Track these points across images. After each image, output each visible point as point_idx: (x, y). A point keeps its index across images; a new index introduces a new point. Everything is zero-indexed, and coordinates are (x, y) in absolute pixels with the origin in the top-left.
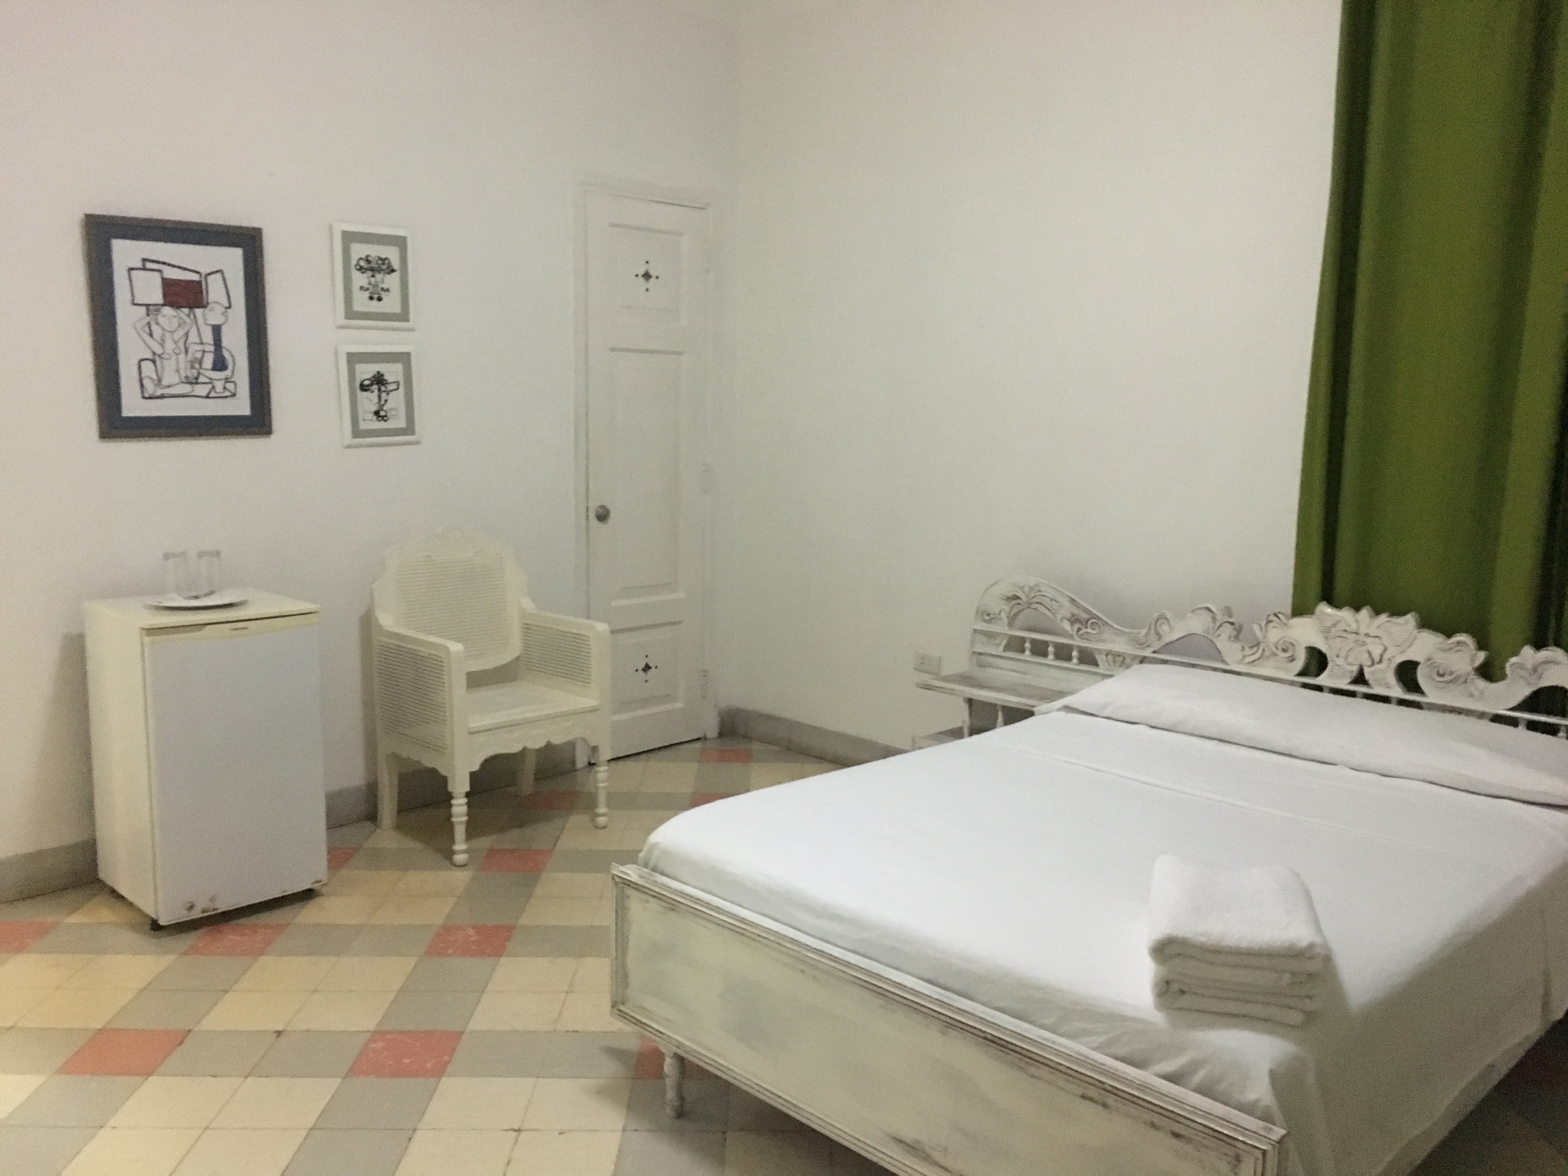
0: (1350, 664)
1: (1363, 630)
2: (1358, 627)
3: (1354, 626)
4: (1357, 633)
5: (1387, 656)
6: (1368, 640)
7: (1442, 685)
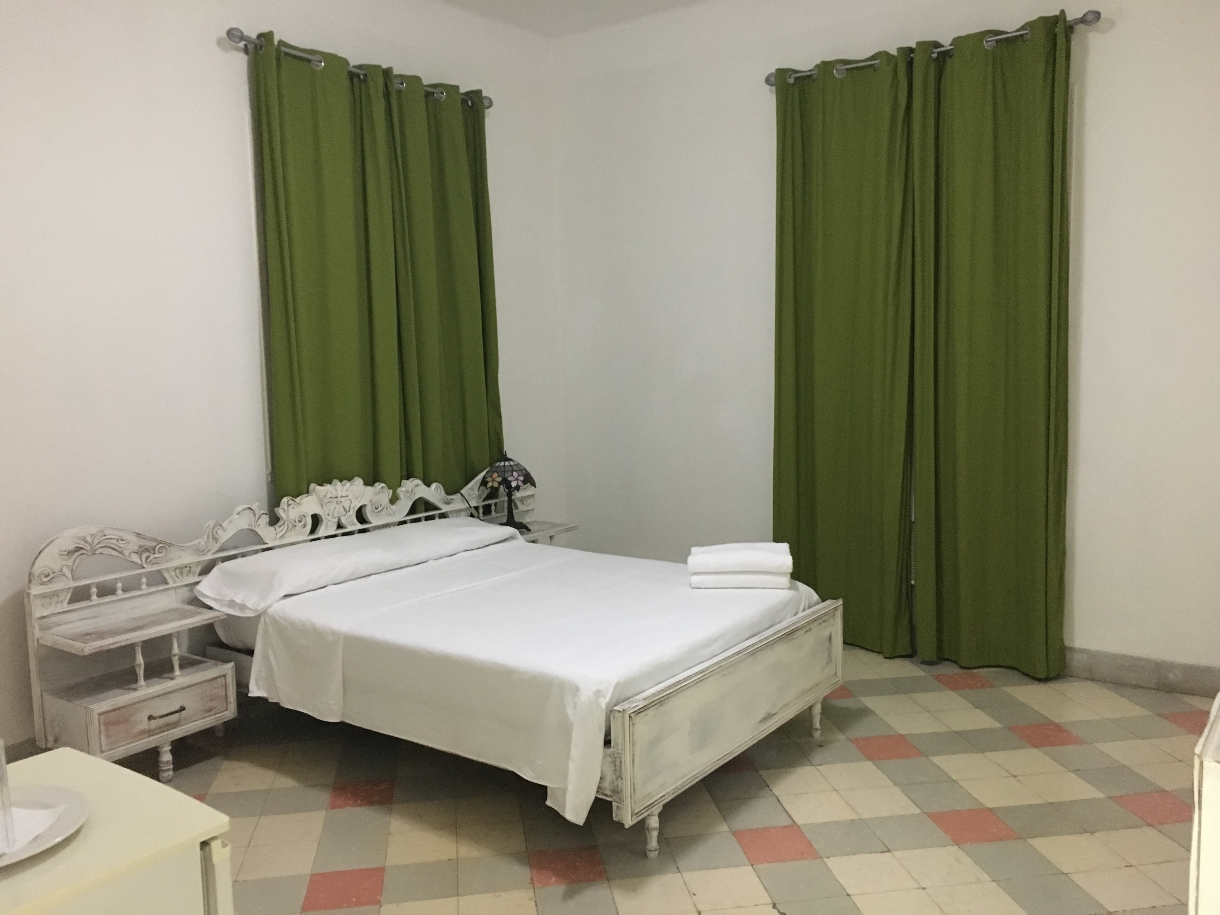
0: (335, 518)
1: (340, 495)
2: (337, 494)
3: (335, 494)
4: (337, 497)
5: (352, 506)
6: (342, 499)
7: (378, 514)
